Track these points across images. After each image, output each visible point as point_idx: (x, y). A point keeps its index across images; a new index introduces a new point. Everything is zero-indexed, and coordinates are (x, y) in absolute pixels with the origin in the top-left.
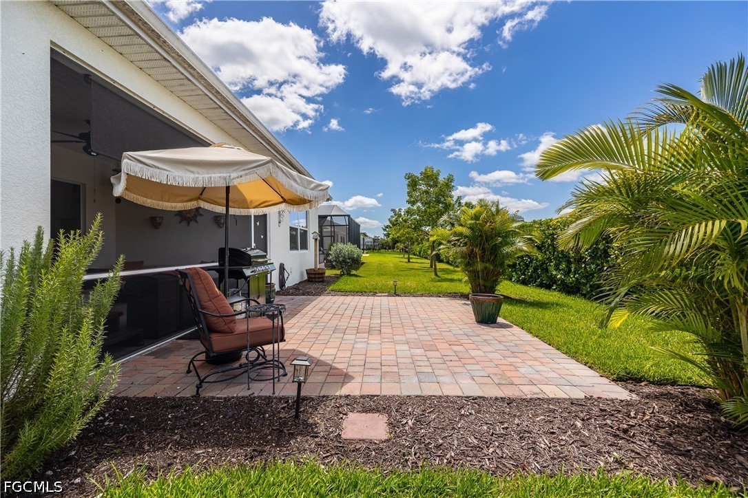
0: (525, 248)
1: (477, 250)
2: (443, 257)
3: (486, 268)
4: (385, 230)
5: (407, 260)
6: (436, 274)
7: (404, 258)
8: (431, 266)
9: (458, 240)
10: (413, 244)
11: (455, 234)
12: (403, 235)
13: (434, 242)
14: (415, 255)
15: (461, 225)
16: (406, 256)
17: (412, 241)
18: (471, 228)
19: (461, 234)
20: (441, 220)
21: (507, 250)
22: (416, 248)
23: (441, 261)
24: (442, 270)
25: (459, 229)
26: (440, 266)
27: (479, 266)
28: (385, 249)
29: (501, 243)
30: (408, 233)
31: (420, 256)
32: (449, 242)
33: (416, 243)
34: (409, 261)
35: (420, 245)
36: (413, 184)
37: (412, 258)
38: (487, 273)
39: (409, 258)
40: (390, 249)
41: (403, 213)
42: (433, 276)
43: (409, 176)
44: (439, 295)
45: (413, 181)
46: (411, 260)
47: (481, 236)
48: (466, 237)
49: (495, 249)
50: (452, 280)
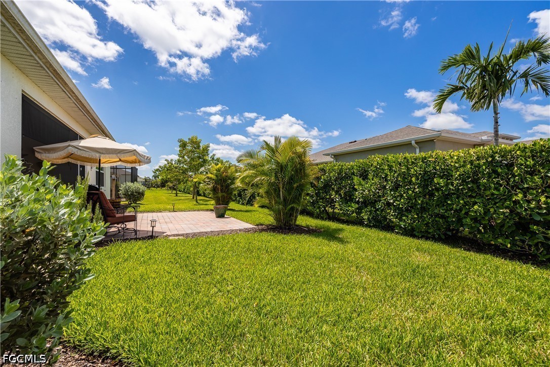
0: (241, 185)
1: (219, 187)
2: (201, 192)
3: (223, 195)
4: (154, 172)
5: (175, 195)
6: (197, 202)
7: (172, 193)
8: (193, 198)
9: (209, 181)
10: (180, 183)
11: (208, 178)
12: (172, 177)
13: (196, 182)
14: (180, 191)
15: (212, 174)
16: (175, 192)
17: (179, 181)
18: (217, 176)
19: (211, 178)
20: (201, 170)
21: (233, 186)
22: (182, 186)
23: (200, 195)
24: (201, 200)
25: (210, 175)
26: (199, 198)
27: (220, 195)
28: (154, 187)
29: (230, 183)
30: (176, 176)
31: (184, 192)
32: (205, 182)
33: (182, 183)
34: (177, 196)
35: (185, 184)
36: (183, 145)
37: (179, 193)
38: (224, 198)
39: (176, 194)
40: (158, 187)
41: (174, 163)
42: (195, 203)
43: (180, 141)
44: (198, 210)
45: (183, 143)
46: (178, 195)
47: (221, 179)
48: (213, 180)
49: (228, 186)
50: (206, 205)
